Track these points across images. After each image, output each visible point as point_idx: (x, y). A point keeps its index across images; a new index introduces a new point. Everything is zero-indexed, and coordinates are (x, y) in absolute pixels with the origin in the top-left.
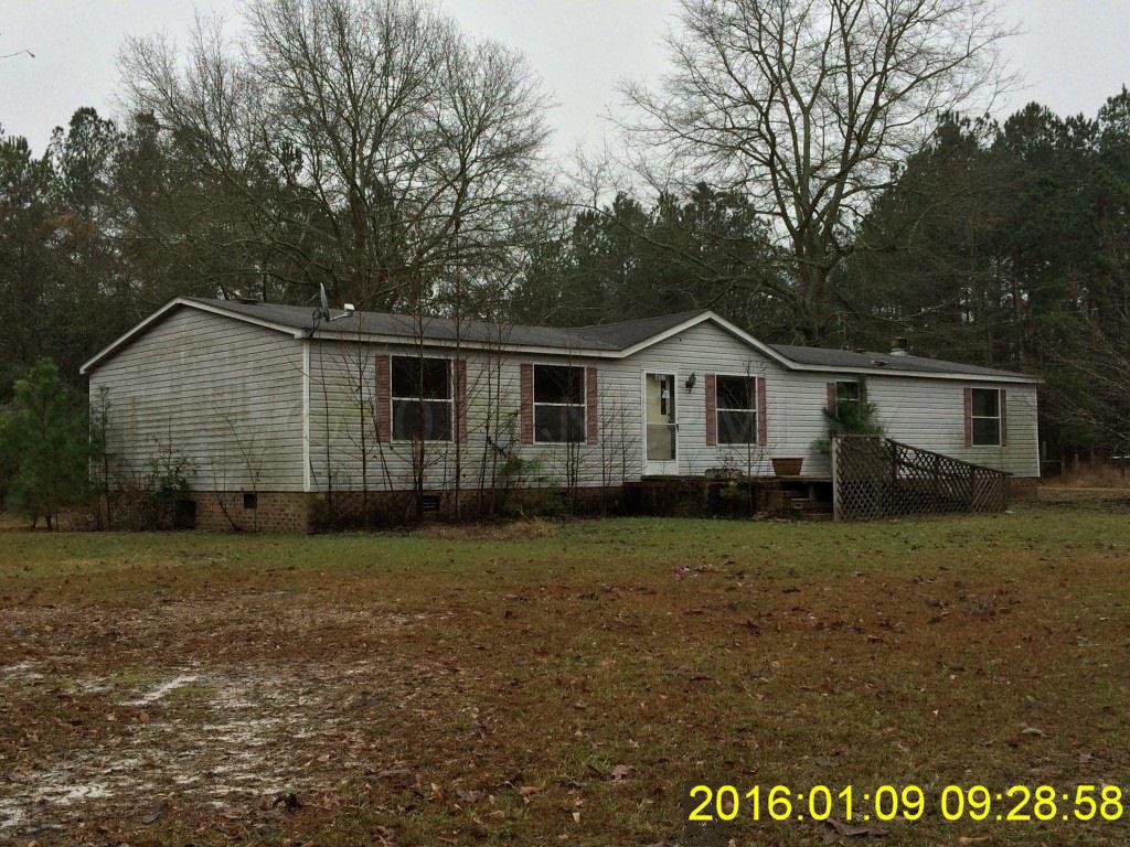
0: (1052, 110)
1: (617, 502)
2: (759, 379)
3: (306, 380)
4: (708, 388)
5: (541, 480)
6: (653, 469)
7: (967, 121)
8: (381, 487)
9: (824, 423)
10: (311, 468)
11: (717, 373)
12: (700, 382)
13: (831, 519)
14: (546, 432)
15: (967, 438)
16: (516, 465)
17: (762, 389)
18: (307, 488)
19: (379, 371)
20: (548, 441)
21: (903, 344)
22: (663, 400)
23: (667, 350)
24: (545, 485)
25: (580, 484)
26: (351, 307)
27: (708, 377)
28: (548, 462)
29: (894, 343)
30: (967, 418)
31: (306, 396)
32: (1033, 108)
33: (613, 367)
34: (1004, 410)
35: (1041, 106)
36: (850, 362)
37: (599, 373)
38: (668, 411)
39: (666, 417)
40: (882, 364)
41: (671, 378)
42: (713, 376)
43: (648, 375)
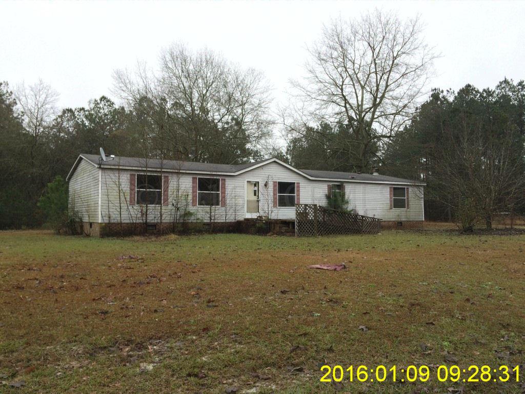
0: (475, 86)
1: (231, 228)
2: (297, 183)
3: (100, 183)
4: (275, 186)
5: (197, 219)
6: (249, 216)
7: (442, 92)
8: (128, 221)
9: (326, 200)
10: (102, 214)
11: (278, 181)
12: (271, 185)
13: (294, 236)
14: (203, 202)
15: (391, 205)
16: (188, 214)
17: (298, 187)
18: (100, 222)
19: (132, 180)
20: (203, 205)
21: (377, 171)
22: (255, 191)
23: (257, 172)
24: (199, 221)
25: (216, 221)
26: (113, 156)
27: (274, 182)
28: (201, 213)
29: (374, 170)
30: (391, 198)
31: (100, 191)
32: (469, 86)
33: (232, 178)
34: (408, 195)
35: (471, 85)
36: (338, 177)
37: (227, 181)
38: (257, 195)
39: (256, 197)
40: (353, 178)
41: (258, 182)
42: (276, 182)
43: (248, 182)
